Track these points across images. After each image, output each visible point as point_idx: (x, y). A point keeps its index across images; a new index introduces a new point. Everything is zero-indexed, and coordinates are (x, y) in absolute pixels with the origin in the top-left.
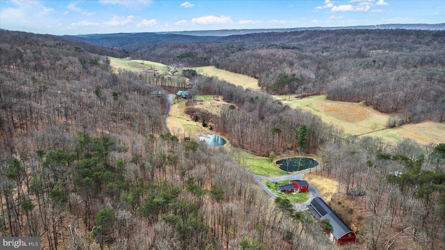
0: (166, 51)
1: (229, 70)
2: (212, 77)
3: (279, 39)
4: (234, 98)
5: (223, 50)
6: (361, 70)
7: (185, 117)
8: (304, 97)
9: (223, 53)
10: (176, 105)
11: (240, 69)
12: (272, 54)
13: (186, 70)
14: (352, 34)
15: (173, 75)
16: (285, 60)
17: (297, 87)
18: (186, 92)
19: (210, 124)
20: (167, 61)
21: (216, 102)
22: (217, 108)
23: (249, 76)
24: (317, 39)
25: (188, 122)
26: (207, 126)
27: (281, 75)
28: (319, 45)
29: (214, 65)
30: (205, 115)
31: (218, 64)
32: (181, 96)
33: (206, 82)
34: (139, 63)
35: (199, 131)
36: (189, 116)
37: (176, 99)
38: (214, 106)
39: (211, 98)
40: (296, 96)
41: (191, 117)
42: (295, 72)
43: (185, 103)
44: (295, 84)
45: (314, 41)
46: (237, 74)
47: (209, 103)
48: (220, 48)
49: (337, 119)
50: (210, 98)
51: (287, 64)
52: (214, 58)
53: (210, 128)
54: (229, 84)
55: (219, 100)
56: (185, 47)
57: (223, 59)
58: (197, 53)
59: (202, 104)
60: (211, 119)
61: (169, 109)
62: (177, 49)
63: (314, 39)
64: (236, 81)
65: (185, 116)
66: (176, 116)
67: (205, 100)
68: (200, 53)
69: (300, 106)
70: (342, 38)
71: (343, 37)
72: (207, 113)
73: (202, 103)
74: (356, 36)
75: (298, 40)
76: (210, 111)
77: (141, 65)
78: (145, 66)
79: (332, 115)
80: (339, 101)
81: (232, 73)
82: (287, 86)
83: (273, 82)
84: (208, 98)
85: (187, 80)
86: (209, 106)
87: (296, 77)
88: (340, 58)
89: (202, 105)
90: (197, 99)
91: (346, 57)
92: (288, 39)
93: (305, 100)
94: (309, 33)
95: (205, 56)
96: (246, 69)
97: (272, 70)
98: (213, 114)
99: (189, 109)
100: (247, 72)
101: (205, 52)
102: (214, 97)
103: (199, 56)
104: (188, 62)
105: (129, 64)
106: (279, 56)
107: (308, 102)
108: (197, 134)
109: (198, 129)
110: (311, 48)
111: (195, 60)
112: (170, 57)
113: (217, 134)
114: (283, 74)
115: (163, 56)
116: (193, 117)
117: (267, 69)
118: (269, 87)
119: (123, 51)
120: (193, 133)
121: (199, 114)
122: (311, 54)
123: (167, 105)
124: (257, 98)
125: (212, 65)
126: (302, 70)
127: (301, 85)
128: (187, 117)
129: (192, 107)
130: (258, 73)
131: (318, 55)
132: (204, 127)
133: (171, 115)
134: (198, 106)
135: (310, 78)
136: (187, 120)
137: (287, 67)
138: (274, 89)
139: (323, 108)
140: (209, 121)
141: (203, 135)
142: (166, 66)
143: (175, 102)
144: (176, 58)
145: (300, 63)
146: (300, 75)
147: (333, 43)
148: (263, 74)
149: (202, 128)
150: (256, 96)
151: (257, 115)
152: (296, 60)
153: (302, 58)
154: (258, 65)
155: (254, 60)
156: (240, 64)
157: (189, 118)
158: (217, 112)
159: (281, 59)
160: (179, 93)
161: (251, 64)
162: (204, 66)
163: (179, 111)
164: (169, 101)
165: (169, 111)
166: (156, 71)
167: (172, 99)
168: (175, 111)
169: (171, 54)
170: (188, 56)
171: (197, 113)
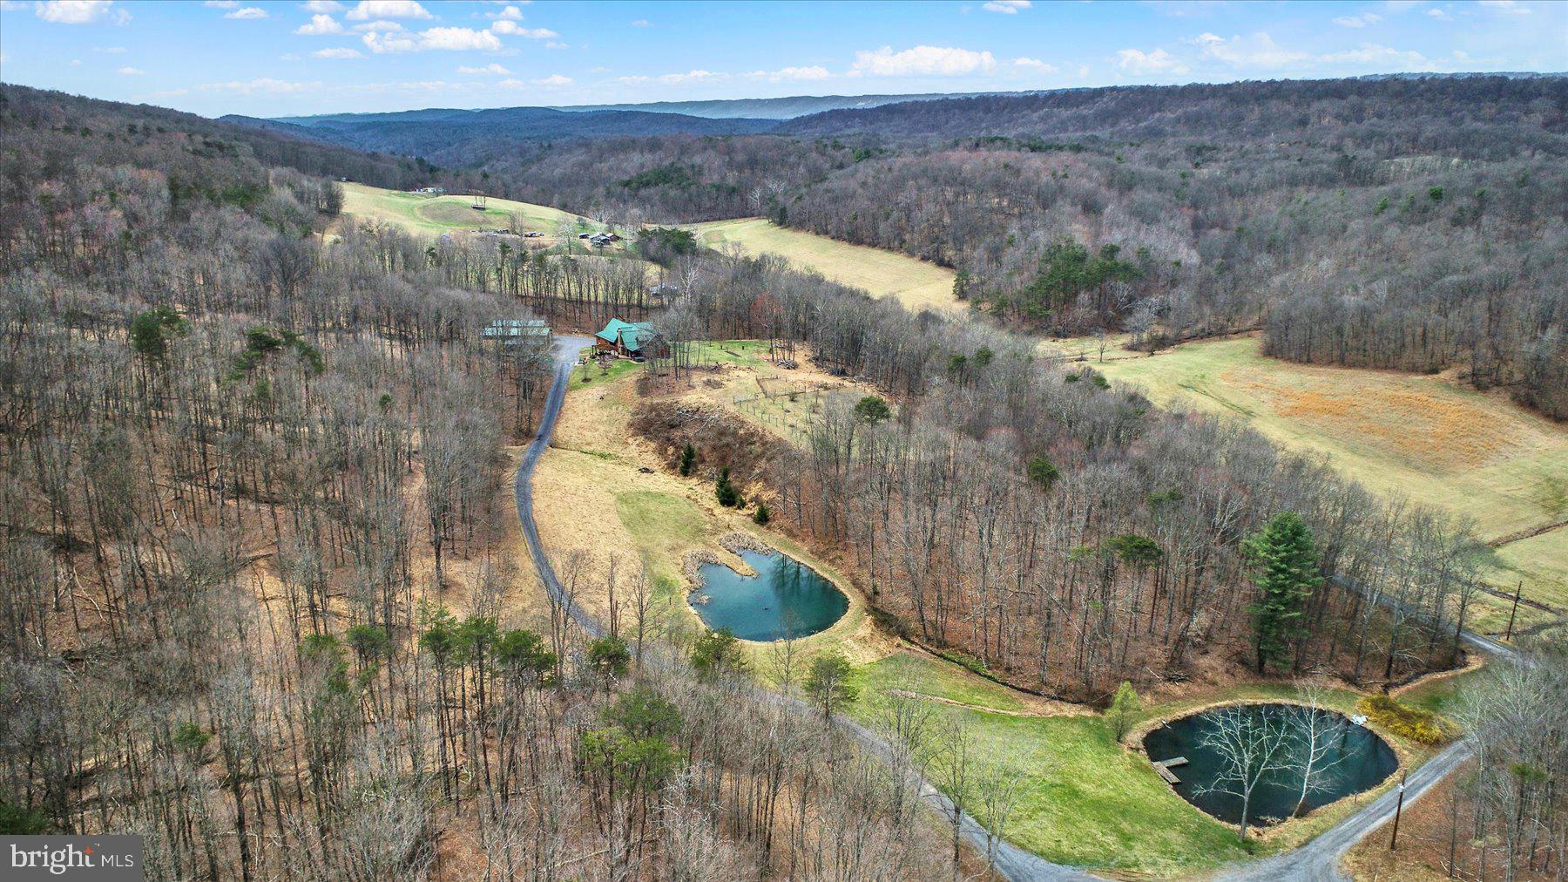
0: (582, 164)
1: (826, 233)
2: (763, 257)
3: (1009, 121)
4: (865, 352)
5: (802, 156)
6: (1392, 232)
7: (633, 450)
8: (1158, 344)
9: (802, 170)
10: (595, 391)
11: (875, 228)
12: (1006, 166)
13: (654, 232)
14: (1294, 98)
15: (601, 254)
16: (1062, 189)
17: (1130, 302)
18: (644, 325)
19: (754, 489)
20: (579, 199)
21: (782, 372)
22: (789, 405)
23: (911, 254)
24: (1158, 120)
25: (646, 482)
26: (743, 505)
27: (1052, 253)
28: (1170, 141)
29: (768, 216)
30: (729, 439)
31: (784, 210)
32: (619, 344)
33: (735, 279)
34: (466, 207)
35: (699, 531)
36: (653, 445)
37: (593, 357)
38: (775, 396)
39: (758, 352)
40: (1125, 339)
41: (662, 452)
42: (1116, 237)
43: (635, 378)
44: (1122, 288)
45: (1146, 128)
47: (749, 379)
48: (791, 148)
49: (1354, 453)
50: (756, 356)
51: (1074, 204)
52: (764, 187)
53: (756, 510)
54: (840, 291)
55: (795, 366)
56: (654, 146)
57: (804, 190)
58: (701, 168)
59: (718, 385)
60: (763, 463)
61: (555, 412)
62: (621, 156)
63: (1146, 119)
65: (634, 447)
66: (586, 448)
67: (732, 364)
68: (713, 168)
70: (1254, 115)
71: (1257, 109)
72: (741, 432)
73: (717, 378)
74: (1309, 106)
75: (1083, 123)
76: (753, 419)
77: (475, 213)
78: (488, 217)
79: (1323, 435)
80: (1330, 363)
82: (1083, 297)
83: (1020, 283)
84: (745, 355)
85: (653, 271)
86: (750, 397)
87: (1120, 257)
88: (1274, 185)
89: (717, 392)
90: (693, 361)
91: (1293, 182)
92: (1043, 120)
93: (1169, 360)
94: (1123, 98)
95: (731, 179)
96: (902, 229)
97: (1014, 230)
98: (770, 438)
99: (653, 408)
100: (903, 241)
101: (730, 165)
102: (771, 351)
103: (706, 181)
104: (665, 200)
105: (425, 207)
106: (1037, 173)
107: (1188, 369)
108: (688, 551)
109: (695, 523)
110: (1144, 150)
111: (690, 195)
112: (594, 184)
113: (795, 550)
114: (1064, 245)
115: (569, 181)
116: (670, 453)
117: (990, 228)
118: (1003, 304)
119: (416, 166)
120: (667, 542)
121: (703, 439)
122: (1153, 169)
123: (549, 387)
124: (985, 357)
125: (759, 216)
126: (1138, 230)
127: (1146, 292)
128: (643, 452)
129: (669, 400)
130: (951, 244)
131: (1183, 176)
132: (724, 509)
133: (566, 443)
134: (695, 397)
135: (1178, 264)
136: (642, 466)
137: (1074, 217)
138: (1031, 312)
139: (1264, 397)
140: (750, 474)
141: (718, 554)
142: (573, 218)
143: (589, 376)
144: (619, 189)
145: (1125, 202)
146: (1137, 249)
147: (1225, 131)
148: (974, 248)
149: (716, 512)
150: (979, 347)
151: (1010, 454)
152: (1103, 190)
153: (1126, 185)
154: (950, 212)
155: (932, 191)
156: (874, 208)
157: (651, 459)
158: (792, 426)
159: (1047, 185)
160: (613, 329)
161: (919, 207)
162: (726, 218)
163: (605, 418)
164: (562, 368)
165: (558, 419)
166: (531, 236)
167: (576, 359)
168: (585, 419)
169: (600, 172)
170: (664, 181)
171: (690, 432)
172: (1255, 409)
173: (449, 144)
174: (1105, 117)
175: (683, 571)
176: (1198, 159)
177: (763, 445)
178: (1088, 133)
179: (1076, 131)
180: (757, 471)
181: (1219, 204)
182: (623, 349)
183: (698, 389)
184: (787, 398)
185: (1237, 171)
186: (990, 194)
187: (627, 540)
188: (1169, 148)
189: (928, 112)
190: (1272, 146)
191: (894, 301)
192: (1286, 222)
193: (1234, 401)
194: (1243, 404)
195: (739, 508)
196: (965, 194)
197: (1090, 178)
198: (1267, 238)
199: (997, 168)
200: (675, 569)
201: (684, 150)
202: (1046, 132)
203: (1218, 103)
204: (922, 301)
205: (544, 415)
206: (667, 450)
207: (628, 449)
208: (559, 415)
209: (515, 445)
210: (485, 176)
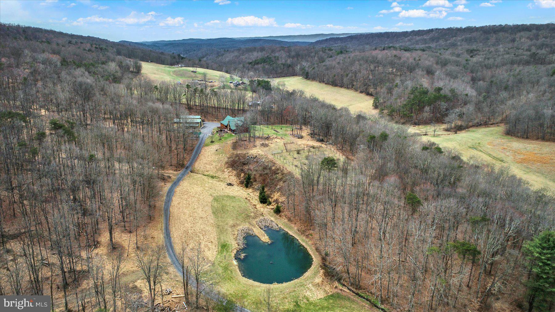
0: (236, 56)
1: (323, 82)
2: (294, 91)
3: (396, 41)
4: (332, 132)
5: (316, 53)
7: (226, 174)
8: (459, 129)
9: (316, 58)
10: (215, 147)
11: (342, 80)
12: (395, 56)
14: (510, 31)
16: (418, 65)
17: (446, 111)
18: (239, 118)
19: (276, 196)
20: (232, 69)
21: (296, 140)
22: (296, 155)
23: (356, 90)
24: (455, 40)
25: (229, 191)
26: (270, 203)
27: (414, 90)
28: (460, 48)
29: (302, 75)
30: (268, 171)
31: (307, 73)
32: (228, 127)
34: (189, 71)
35: (248, 217)
36: (235, 172)
37: (217, 132)
38: (291, 151)
40: (444, 126)
42: (441, 84)
43: (232, 142)
44: (444, 105)
45: (450, 43)
46: (336, 89)
47: (281, 143)
50: (286, 132)
51: (423, 71)
52: (301, 64)
53: (275, 207)
54: (324, 105)
55: (302, 137)
56: (262, 49)
57: (316, 66)
58: (278, 57)
59: (266, 145)
60: (281, 183)
61: (196, 156)
62: (250, 54)
63: (450, 40)
64: (336, 100)
65: (227, 173)
66: (206, 173)
67: (275, 136)
69: (458, 147)
70: (493, 38)
71: (494, 36)
72: (273, 168)
73: (267, 142)
74: (515, 34)
75: (425, 41)
76: (279, 162)
77: (192, 74)
78: (197, 75)
81: (328, 86)
82: (427, 109)
83: (400, 103)
84: (281, 132)
85: (250, 95)
86: (279, 151)
87: (442, 92)
88: (504, 64)
89: (266, 149)
90: (258, 134)
91: (512, 63)
92: (409, 40)
93: (463, 136)
94: (441, 32)
95: (289, 62)
96: (353, 80)
97: (398, 81)
98: (285, 172)
99: (237, 155)
100: (353, 85)
101: (289, 57)
102: (292, 130)
103: (280, 62)
104: (263, 69)
105: (175, 71)
106: (408, 58)
107: (472, 140)
108: (240, 227)
109: (246, 212)
110: (450, 51)
111: (273, 67)
112: (239, 63)
113: (291, 228)
114: (419, 87)
115: (231, 62)
116: (242, 176)
117: (388, 80)
118: (393, 111)
119: (177, 57)
120: (231, 223)
121: (257, 171)
122: (454, 58)
123: (196, 144)
124: (384, 137)
125: (299, 75)
126: (450, 81)
127: (453, 107)
128: (231, 176)
129: (245, 152)
130: (372, 86)
131: (467, 60)
132: (261, 205)
133: (198, 170)
134: (256, 151)
135: (467, 95)
136: (229, 182)
137: (423, 76)
138: (404, 115)
139: (508, 154)
140: (275, 188)
141: (255, 230)
142: (228, 76)
143: (213, 140)
144: (247, 65)
145: (444, 70)
146: (449, 89)
147: (481, 44)
148: (381, 88)
149: (258, 206)
150: (381, 131)
151: (396, 190)
152: (435, 66)
153: (444, 64)
154: (372, 74)
155: (365, 66)
156: (342, 72)
157: (233, 179)
158: (296, 166)
159: (412, 63)
160: (227, 120)
161: (360, 72)
162: (287, 76)
163: (216, 160)
164: (203, 136)
165: (197, 159)
166: (211, 82)
167: (211, 132)
168: (208, 159)
169: (242, 59)
170: (264, 62)
171: (252, 167)
172: (505, 159)
173: (195, 50)
175: (236, 239)
176: (472, 54)
177: (282, 174)
178: (427, 45)
179: (422, 44)
180: (278, 187)
181: (482, 72)
182: (230, 129)
183: (258, 147)
184: (296, 152)
185: (488, 59)
186: (388, 67)
187: (212, 221)
188: (459, 50)
189: (366, 38)
190: (502, 50)
191: (346, 110)
192: (512, 79)
193: (495, 155)
194: (499, 157)
195: (268, 205)
196: (378, 67)
197: (429, 61)
198: (504, 85)
199: (392, 56)
200: (232, 237)
201: (273, 51)
202: (410, 45)
203: (479, 33)
204: (359, 110)
205: (191, 157)
206: (240, 175)
207: (224, 174)
208: (198, 157)
209: (174, 171)
210: (200, 60)
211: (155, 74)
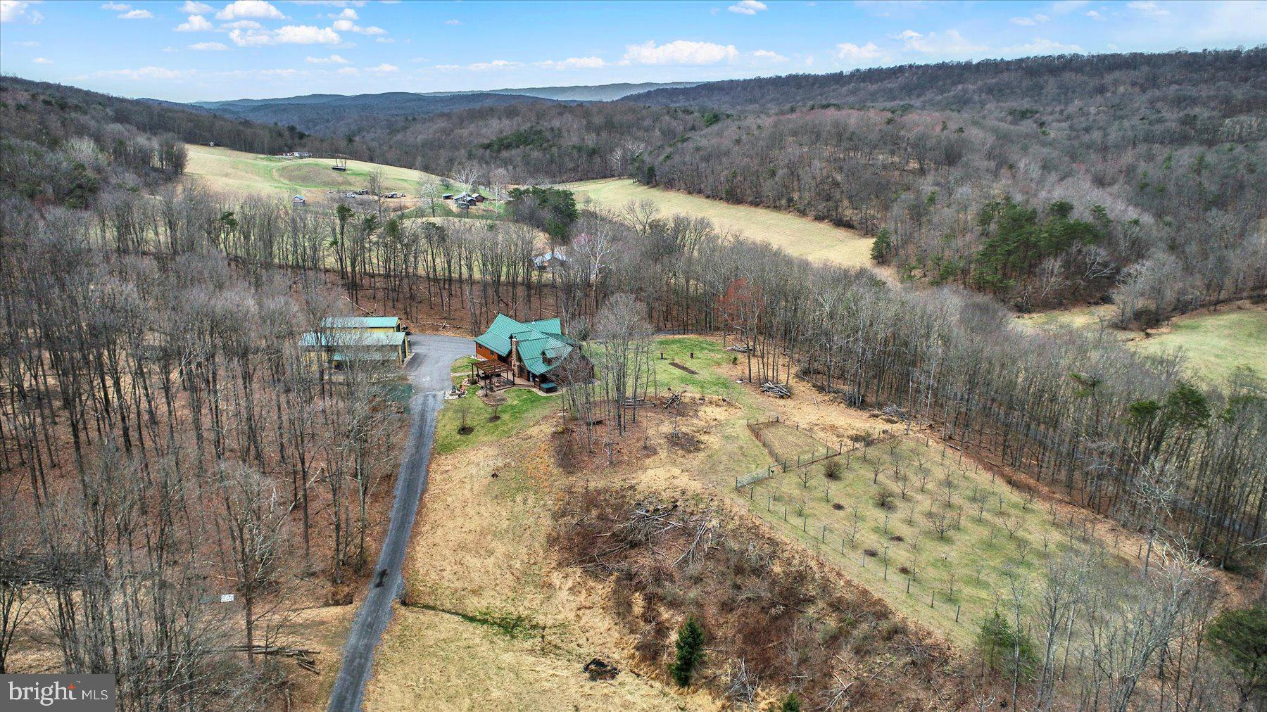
0: (444, 131)
1: (700, 192)
5: (656, 118)
9: (658, 133)
10: (482, 459)
11: (759, 187)
12: (890, 121)
13: (527, 192)
14: (1087, 70)
15: (467, 215)
18: (549, 326)
20: (442, 161)
21: (777, 406)
22: (830, 488)
24: (962, 91)
31: (651, 170)
32: (514, 362)
34: (326, 168)
37: (473, 384)
39: (716, 362)
41: (620, 606)
43: (548, 429)
44: (1094, 253)
45: (952, 97)
48: (644, 112)
50: (718, 370)
52: (625, 149)
55: (790, 392)
56: (511, 113)
58: (560, 131)
59: (689, 444)
60: (847, 660)
61: (413, 507)
62: (480, 123)
63: (950, 90)
65: (564, 594)
68: (569, 131)
70: (1051, 85)
72: (777, 568)
73: (683, 426)
75: (891, 94)
77: (335, 174)
78: (348, 177)
82: (1051, 264)
83: (965, 247)
84: (702, 371)
85: (542, 240)
86: (756, 470)
87: (1074, 216)
93: (1167, 340)
95: (591, 140)
98: (841, 590)
101: (589, 128)
102: (733, 360)
103: (566, 142)
104: (527, 161)
105: (284, 168)
111: (552, 156)
112: (456, 148)
115: (431, 146)
116: (635, 609)
119: (287, 133)
125: (620, 176)
129: (617, 483)
133: (433, 591)
134: (662, 473)
135: (1136, 223)
136: (588, 653)
138: (985, 282)
142: (436, 179)
143: (469, 423)
144: (481, 151)
146: (1090, 207)
157: (601, 626)
158: (871, 553)
160: (500, 332)
162: (588, 179)
163: (505, 524)
164: (425, 404)
165: (417, 524)
166: (392, 197)
167: (446, 384)
168: (470, 525)
169: (461, 137)
170: (526, 143)
171: (670, 558)
174: (908, 90)
177: (835, 607)
180: (843, 682)
182: (522, 369)
183: (663, 454)
184: (820, 470)
199: (882, 122)
201: (540, 117)
205: (392, 514)
206: (630, 605)
207: (554, 601)
208: (419, 513)
209: (327, 605)
210: (350, 141)
211: (226, 175)
